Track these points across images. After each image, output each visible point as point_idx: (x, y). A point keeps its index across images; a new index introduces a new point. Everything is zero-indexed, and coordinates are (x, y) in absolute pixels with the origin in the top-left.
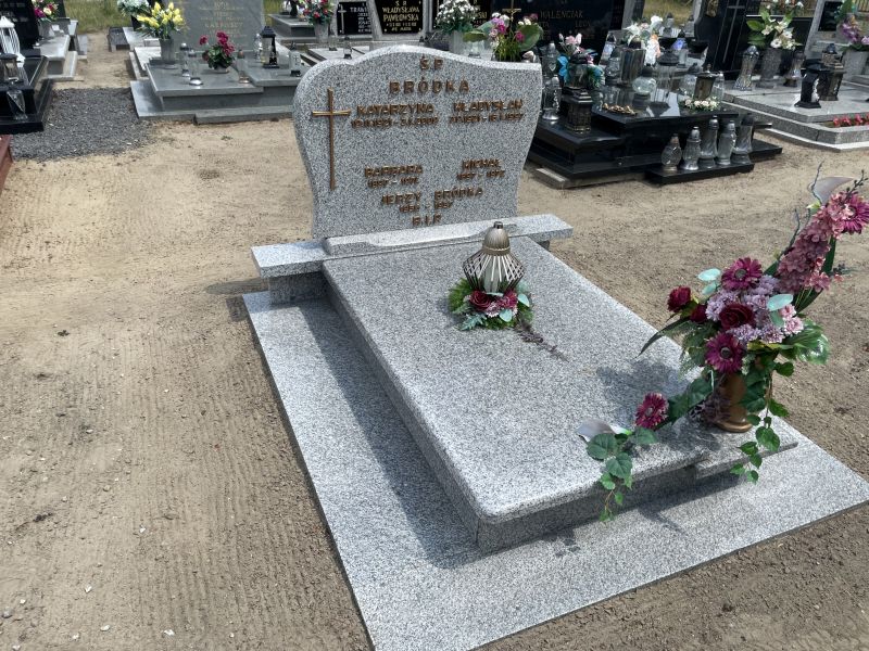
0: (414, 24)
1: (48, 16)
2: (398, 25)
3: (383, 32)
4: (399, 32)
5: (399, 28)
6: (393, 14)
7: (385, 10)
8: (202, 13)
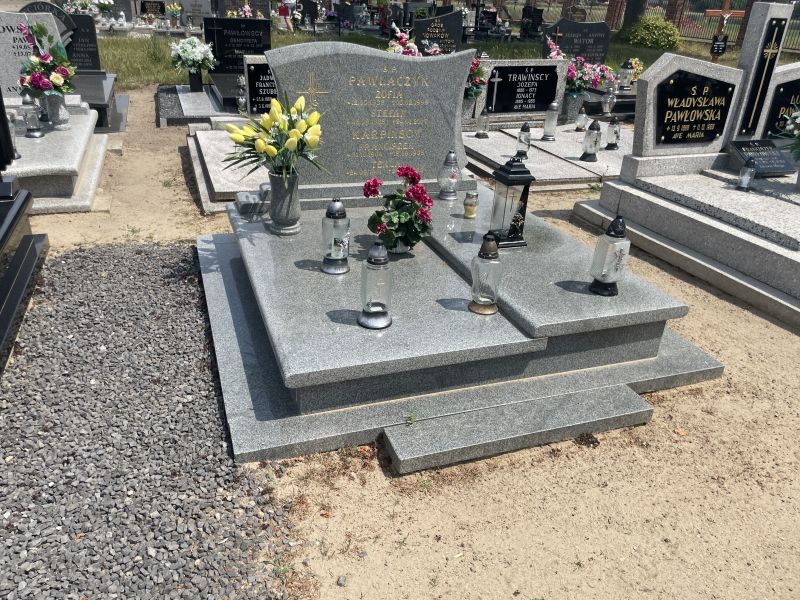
0: (711, 127)
1: (57, 88)
2: (686, 128)
3: (658, 142)
4: (684, 141)
5: (685, 133)
6: (682, 109)
7: (670, 102)
8: (350, 111)
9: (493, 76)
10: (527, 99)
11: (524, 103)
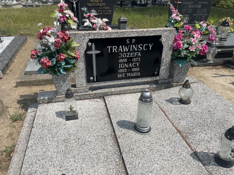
9: (89, 48)
10: (130, 68)
11: (128, 72)
